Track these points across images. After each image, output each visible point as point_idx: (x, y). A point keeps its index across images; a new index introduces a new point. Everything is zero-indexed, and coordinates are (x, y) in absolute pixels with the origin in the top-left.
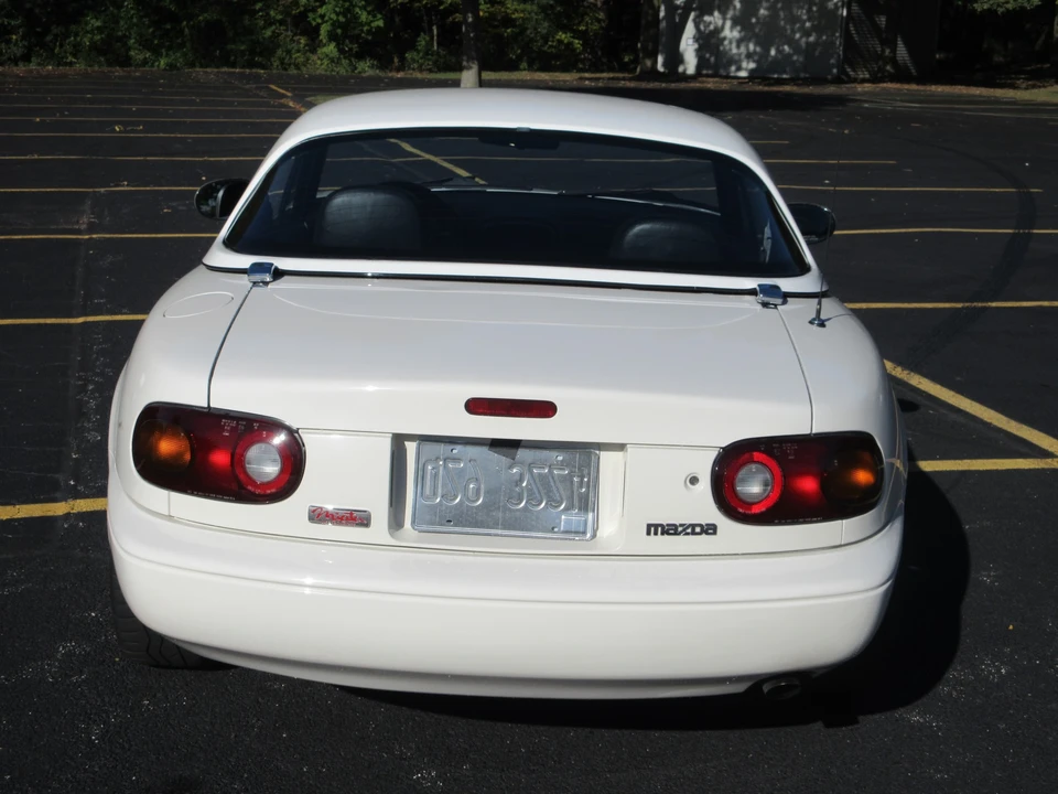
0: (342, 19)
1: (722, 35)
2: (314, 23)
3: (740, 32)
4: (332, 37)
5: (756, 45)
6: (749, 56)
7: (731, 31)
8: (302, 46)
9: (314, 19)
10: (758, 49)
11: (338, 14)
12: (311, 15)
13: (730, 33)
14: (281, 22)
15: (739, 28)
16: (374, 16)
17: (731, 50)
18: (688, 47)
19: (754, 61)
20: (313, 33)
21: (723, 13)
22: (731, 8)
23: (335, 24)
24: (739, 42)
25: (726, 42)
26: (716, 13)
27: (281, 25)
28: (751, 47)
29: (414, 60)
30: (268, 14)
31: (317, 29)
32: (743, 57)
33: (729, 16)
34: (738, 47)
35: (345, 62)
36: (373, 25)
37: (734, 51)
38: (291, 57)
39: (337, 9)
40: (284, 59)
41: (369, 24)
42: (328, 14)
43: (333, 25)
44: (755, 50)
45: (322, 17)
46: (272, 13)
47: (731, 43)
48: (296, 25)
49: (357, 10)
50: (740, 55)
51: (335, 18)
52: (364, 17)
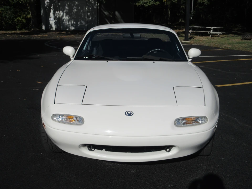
1: (63, 18)
3: (68, 17)
5: (74, 21)
6: (72, 25)
7: (66, 17)
10: (75, 23)
13: (66, 18)
15: (68, 16)
17: (66, 23)
18: (52, 22)
19: (74, 27)
21: (63, 11)
22: (65, 9)
24: (69, 21)
25: (65, 21)
26: (61, 12)
28: (72, 22)
32: (70, 25)
33: (65, 12)
34: (68, 22)
37: (67, 23)
44: (74, 23)
47: (66, 21)
50: (69, 25)
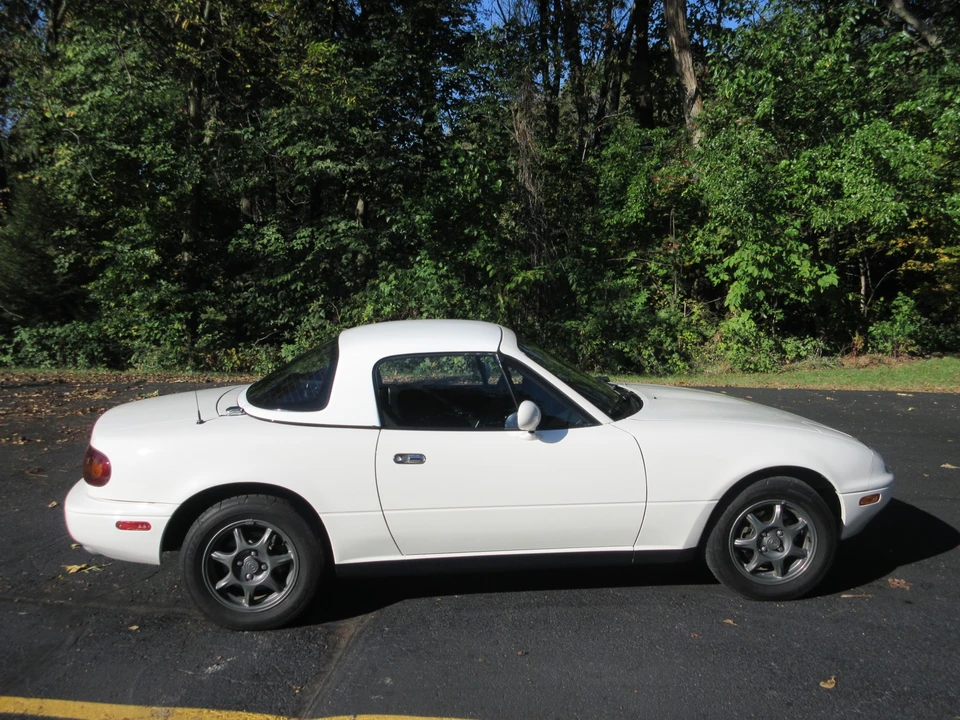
0: (767, 274)
2: (716, 281)
4: (747, 303)
8: (694, 318)
9: (716, 275)
11: (760, 266)
12: (711, 269)
14: (666, 279)
16: (822, 268)
20: (713, 296)
23: (754, 284)
27: (664, 283)
29: (886, 338)
30: (646, 268)
31: (722, 290)
35: (767, 343)
36: (820, 282)
38: (675, 339)
39: (761, 259)
40: (661, 343)
41: (814, 281)
42: (743, 264)
43: (750, 285)
45: (730, 270)
46: (653, 266)
48: (687, 283)
49: (794, 258)
51: (756, 273)
52: (805, 269)
